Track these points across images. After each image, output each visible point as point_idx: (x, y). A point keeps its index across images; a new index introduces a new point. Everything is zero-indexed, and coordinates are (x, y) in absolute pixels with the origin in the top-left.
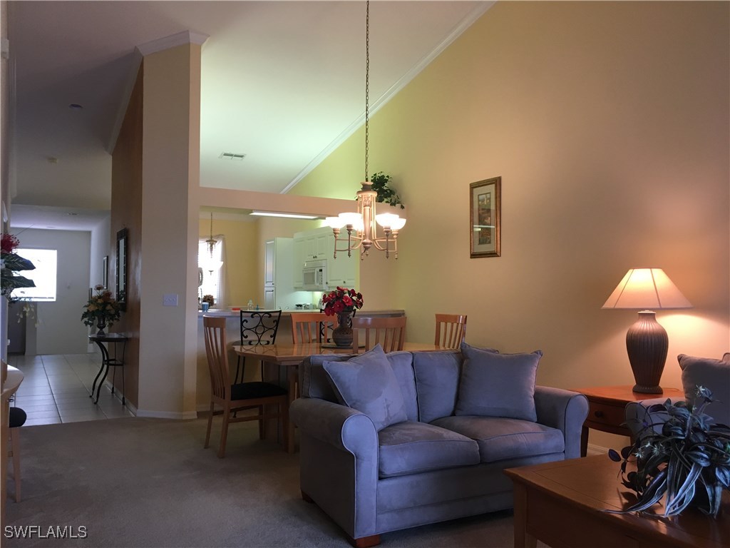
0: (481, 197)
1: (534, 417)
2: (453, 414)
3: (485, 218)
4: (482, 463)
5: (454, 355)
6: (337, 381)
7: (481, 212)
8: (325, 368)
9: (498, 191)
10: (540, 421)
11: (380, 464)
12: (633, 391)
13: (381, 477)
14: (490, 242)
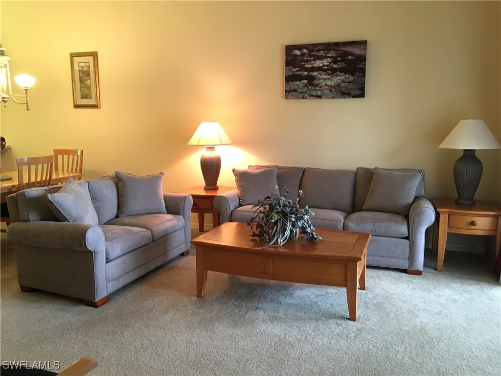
0: (81, 65)
1: (165, 210)
2: (117, 217)
3: (85, 80)
4: (153, 241)
5: (111, 180)
6: (59, 207)
7: (81, 75)
8: (50, 199)
9: (96, 62)
10: (168, 213)
11: (107, 254)
12: (204, 189)
13: (108, 261)
14: (91, 98)
